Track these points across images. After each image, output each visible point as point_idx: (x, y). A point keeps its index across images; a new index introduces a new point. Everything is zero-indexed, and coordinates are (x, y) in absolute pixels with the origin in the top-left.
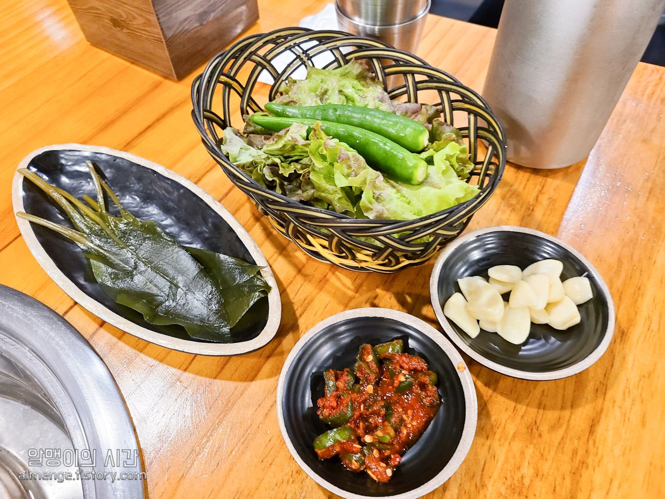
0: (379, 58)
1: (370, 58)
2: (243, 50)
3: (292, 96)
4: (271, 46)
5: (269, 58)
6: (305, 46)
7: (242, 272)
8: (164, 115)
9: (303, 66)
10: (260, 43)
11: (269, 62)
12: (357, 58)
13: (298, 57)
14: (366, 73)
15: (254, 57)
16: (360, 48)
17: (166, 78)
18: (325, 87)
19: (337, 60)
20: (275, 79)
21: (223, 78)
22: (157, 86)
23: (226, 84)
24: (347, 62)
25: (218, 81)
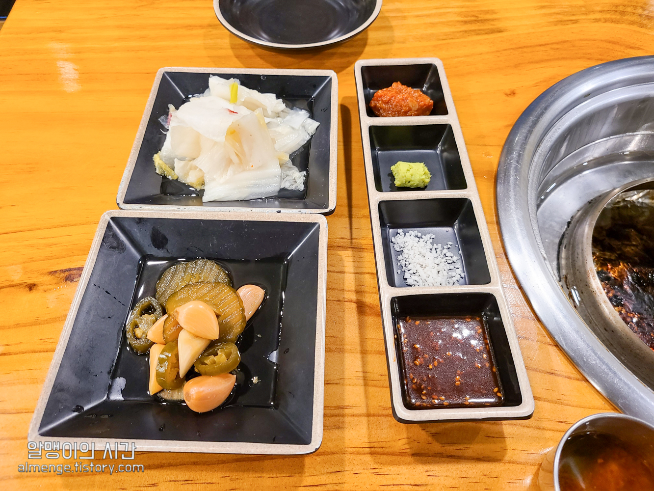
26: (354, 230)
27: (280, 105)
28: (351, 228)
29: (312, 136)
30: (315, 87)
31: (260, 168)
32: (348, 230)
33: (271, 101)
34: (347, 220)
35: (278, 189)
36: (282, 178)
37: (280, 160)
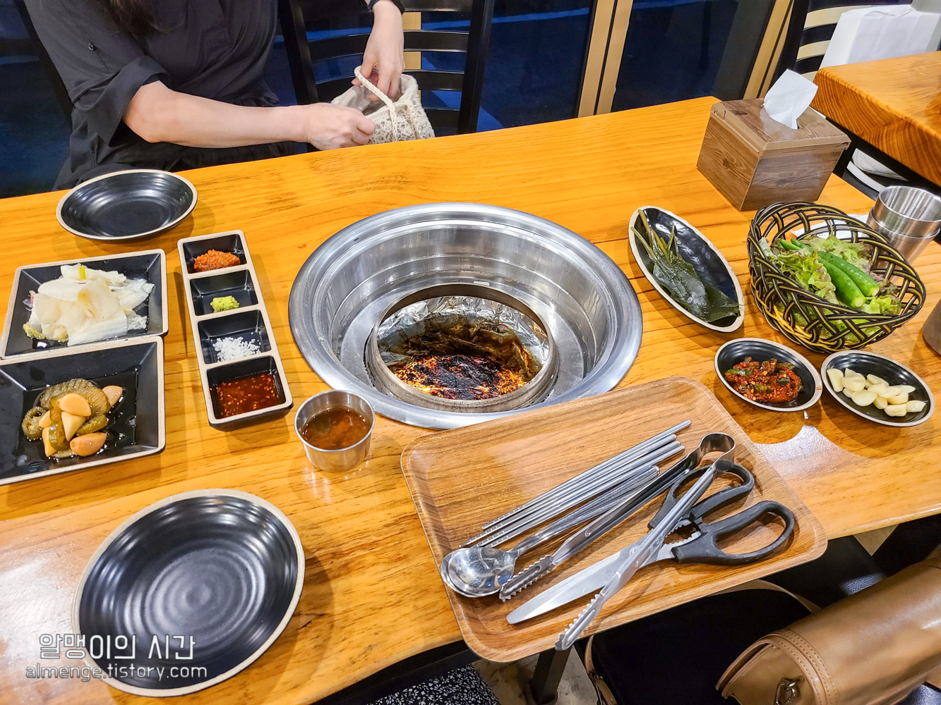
0: (880, 248)
1: (874, 245)
2: (797, 207)
3: (811, 242)
4: (815, 212)
5: (809, 218)
6: (837, 222)
7: (730, 303)
8: (721, 224)
9: (828, 233)
10: (809, 208)
11: (808, 221)
12: (865, 242)
13: (828, 226)
14: (866, 253)
15: (801, 214)
16: (871, 237)
17: (734, 206)
18: (834, 247)
19: (852, 239)
20: (806, 231)
21: (776, 215)
22: (726, 207)
23: (775, 219)
24: (857, 242)
25: (772, 215)
26: (188, 348)
27: (122, 278)
28: (186, 347)
29: (150, 294)
30: (149, 262)
31: (110, 318)
32: (184, 348)
33: (115, 276)
34: (183, 343)
35: (126, 330)
36: (128, 323)
37: (125, 312)
